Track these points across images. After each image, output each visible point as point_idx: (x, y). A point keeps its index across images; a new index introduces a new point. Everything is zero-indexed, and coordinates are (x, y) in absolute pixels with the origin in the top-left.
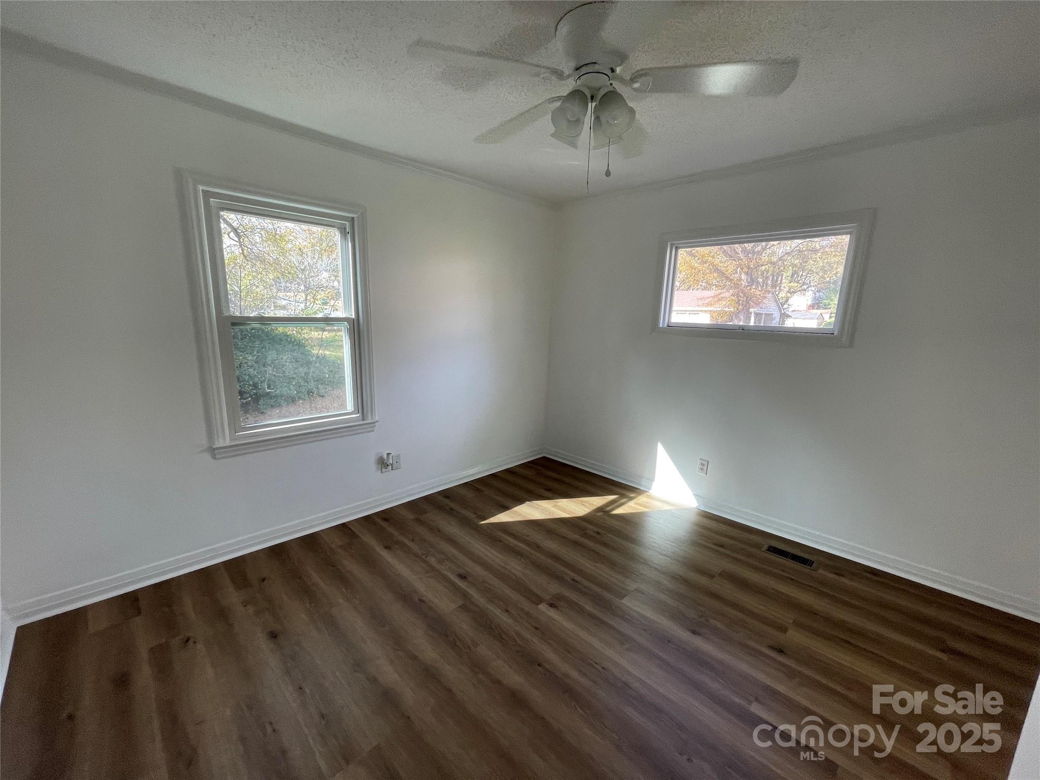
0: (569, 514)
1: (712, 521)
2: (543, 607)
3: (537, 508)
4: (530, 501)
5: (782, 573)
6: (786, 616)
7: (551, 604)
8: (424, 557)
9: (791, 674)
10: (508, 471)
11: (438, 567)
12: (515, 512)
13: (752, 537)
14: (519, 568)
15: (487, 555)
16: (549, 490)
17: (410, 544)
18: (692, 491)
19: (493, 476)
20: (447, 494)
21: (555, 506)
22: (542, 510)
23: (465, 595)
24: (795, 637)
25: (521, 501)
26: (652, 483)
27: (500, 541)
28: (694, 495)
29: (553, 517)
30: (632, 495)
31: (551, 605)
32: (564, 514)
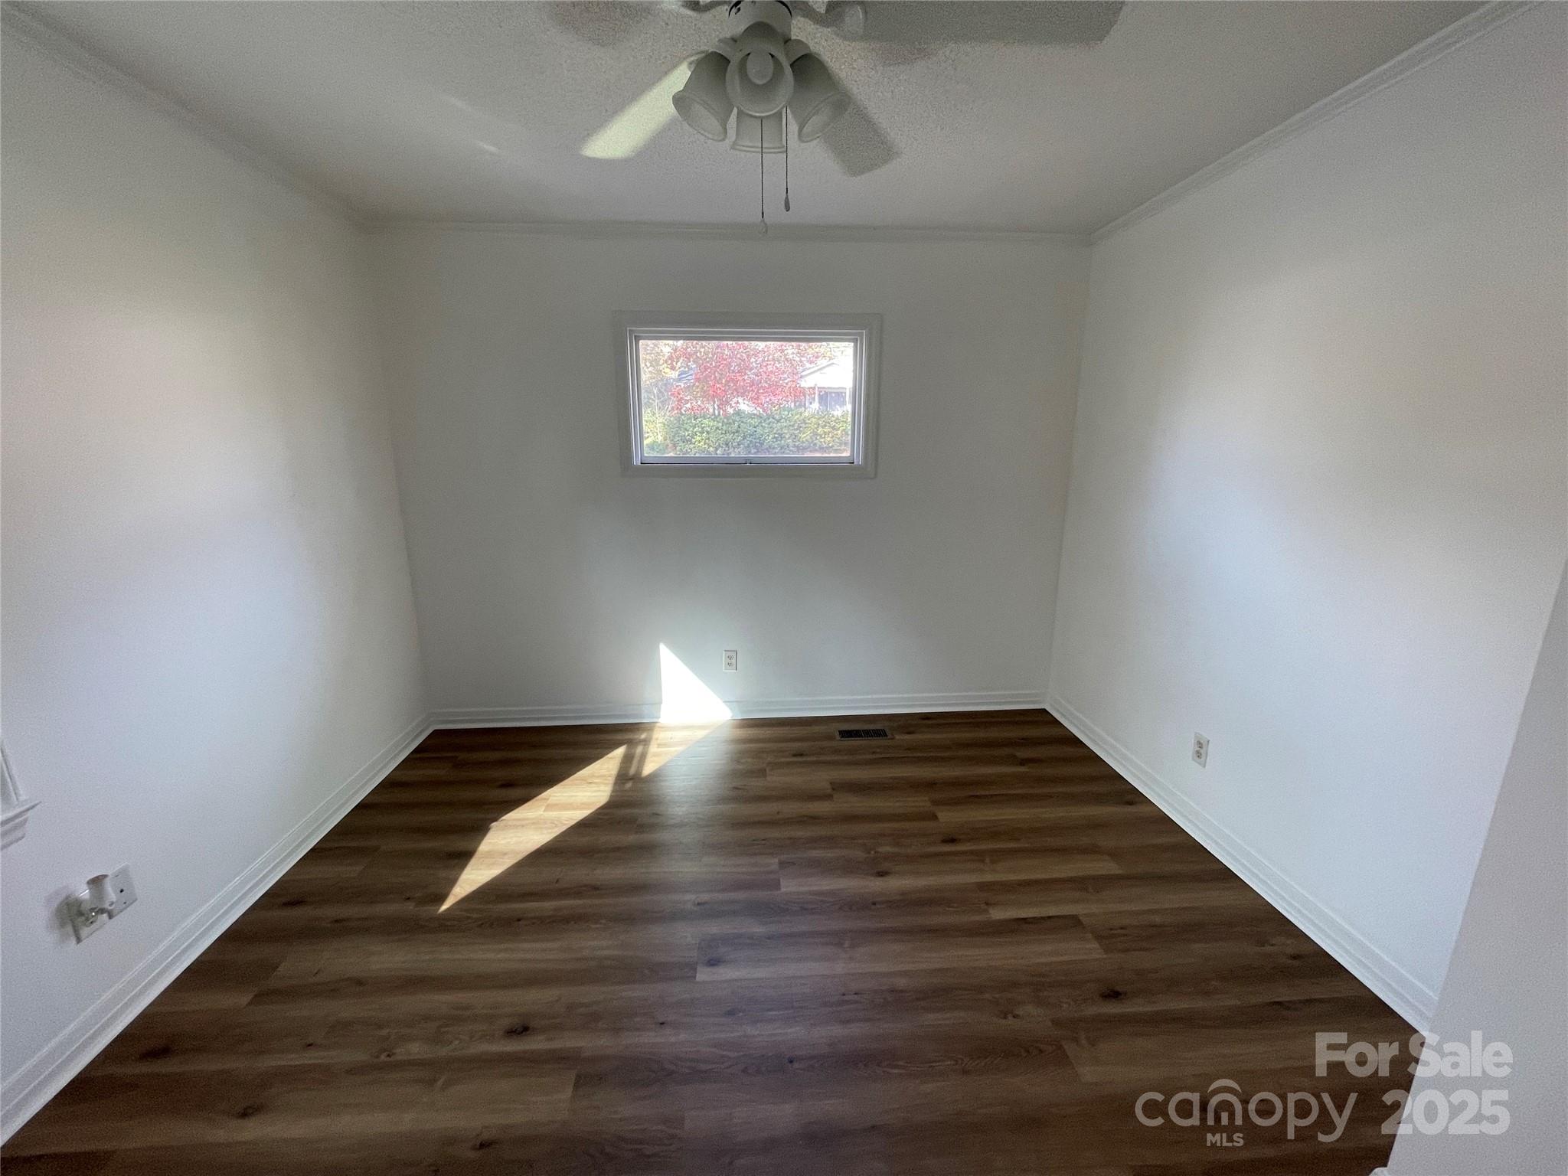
0: (588, 809)
1: (765, 729)
2: (703, 975)
3: (523, 826)
4: (495, 820)
5: (874, 756)
6: (919, 802)
7: (709, 961)
8: (383, 1057)
9: (979, 856)
10: (388, 784)
11: (443, 1052)
12: (490, 854)
13: (817, 729)
14: (604, 943)
15: (523, 961)
16: (509, 785)
17: (311, 1058)
18: (721, 699)
19: (361, 807)
20: (283, 896)
21: (549, 807)
22: (533, 823)
23: (562, 1059)
24: (950, 818)
25: (480, 829)
26: (660, 708)
27: (519, 920)
28: (725, 702)
29: (564, 828)
30: (643, 736)
31: (713, 963)
32: (578, 812)
